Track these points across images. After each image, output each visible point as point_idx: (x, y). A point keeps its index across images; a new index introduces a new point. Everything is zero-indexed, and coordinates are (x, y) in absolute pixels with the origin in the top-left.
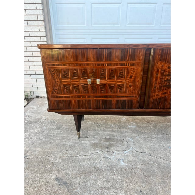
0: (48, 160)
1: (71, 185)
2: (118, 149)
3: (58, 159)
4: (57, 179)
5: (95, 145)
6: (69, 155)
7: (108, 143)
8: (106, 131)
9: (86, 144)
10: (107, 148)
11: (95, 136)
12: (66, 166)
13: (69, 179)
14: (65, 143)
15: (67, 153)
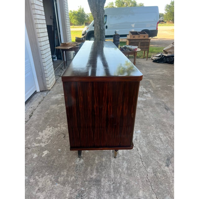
0: (152, 178)
3: (148, 170)
4: (168, 166)
15: (139, 164)
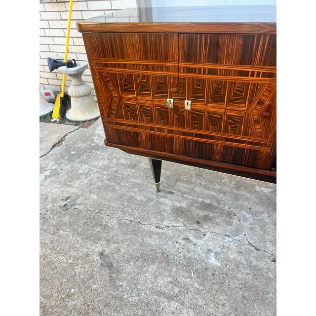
0: (100, 218)
1: (118, 271)
2: (217, 230)
3: (114, 222)
4: (101, 254)
5: (179, 212)
6: (132, 219)
7: (202, 213)
8: (208, 189)
9: (166, 205)
10: (198, 223)
11: (185, 193)
12: (121, 237)
13: (117, 260)
14: (134, 194)
15: (130, 215)
